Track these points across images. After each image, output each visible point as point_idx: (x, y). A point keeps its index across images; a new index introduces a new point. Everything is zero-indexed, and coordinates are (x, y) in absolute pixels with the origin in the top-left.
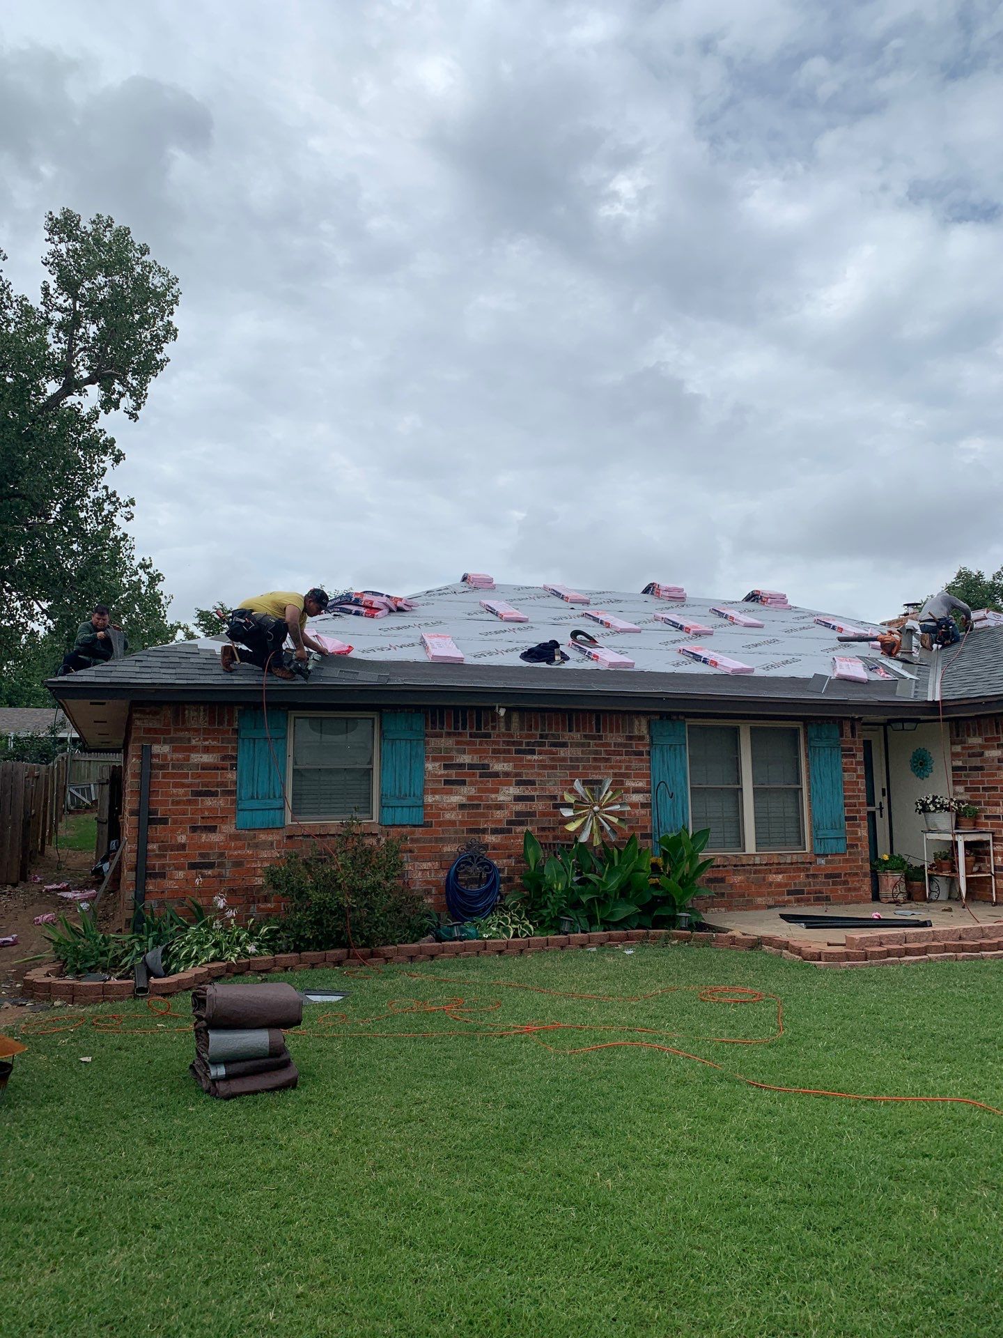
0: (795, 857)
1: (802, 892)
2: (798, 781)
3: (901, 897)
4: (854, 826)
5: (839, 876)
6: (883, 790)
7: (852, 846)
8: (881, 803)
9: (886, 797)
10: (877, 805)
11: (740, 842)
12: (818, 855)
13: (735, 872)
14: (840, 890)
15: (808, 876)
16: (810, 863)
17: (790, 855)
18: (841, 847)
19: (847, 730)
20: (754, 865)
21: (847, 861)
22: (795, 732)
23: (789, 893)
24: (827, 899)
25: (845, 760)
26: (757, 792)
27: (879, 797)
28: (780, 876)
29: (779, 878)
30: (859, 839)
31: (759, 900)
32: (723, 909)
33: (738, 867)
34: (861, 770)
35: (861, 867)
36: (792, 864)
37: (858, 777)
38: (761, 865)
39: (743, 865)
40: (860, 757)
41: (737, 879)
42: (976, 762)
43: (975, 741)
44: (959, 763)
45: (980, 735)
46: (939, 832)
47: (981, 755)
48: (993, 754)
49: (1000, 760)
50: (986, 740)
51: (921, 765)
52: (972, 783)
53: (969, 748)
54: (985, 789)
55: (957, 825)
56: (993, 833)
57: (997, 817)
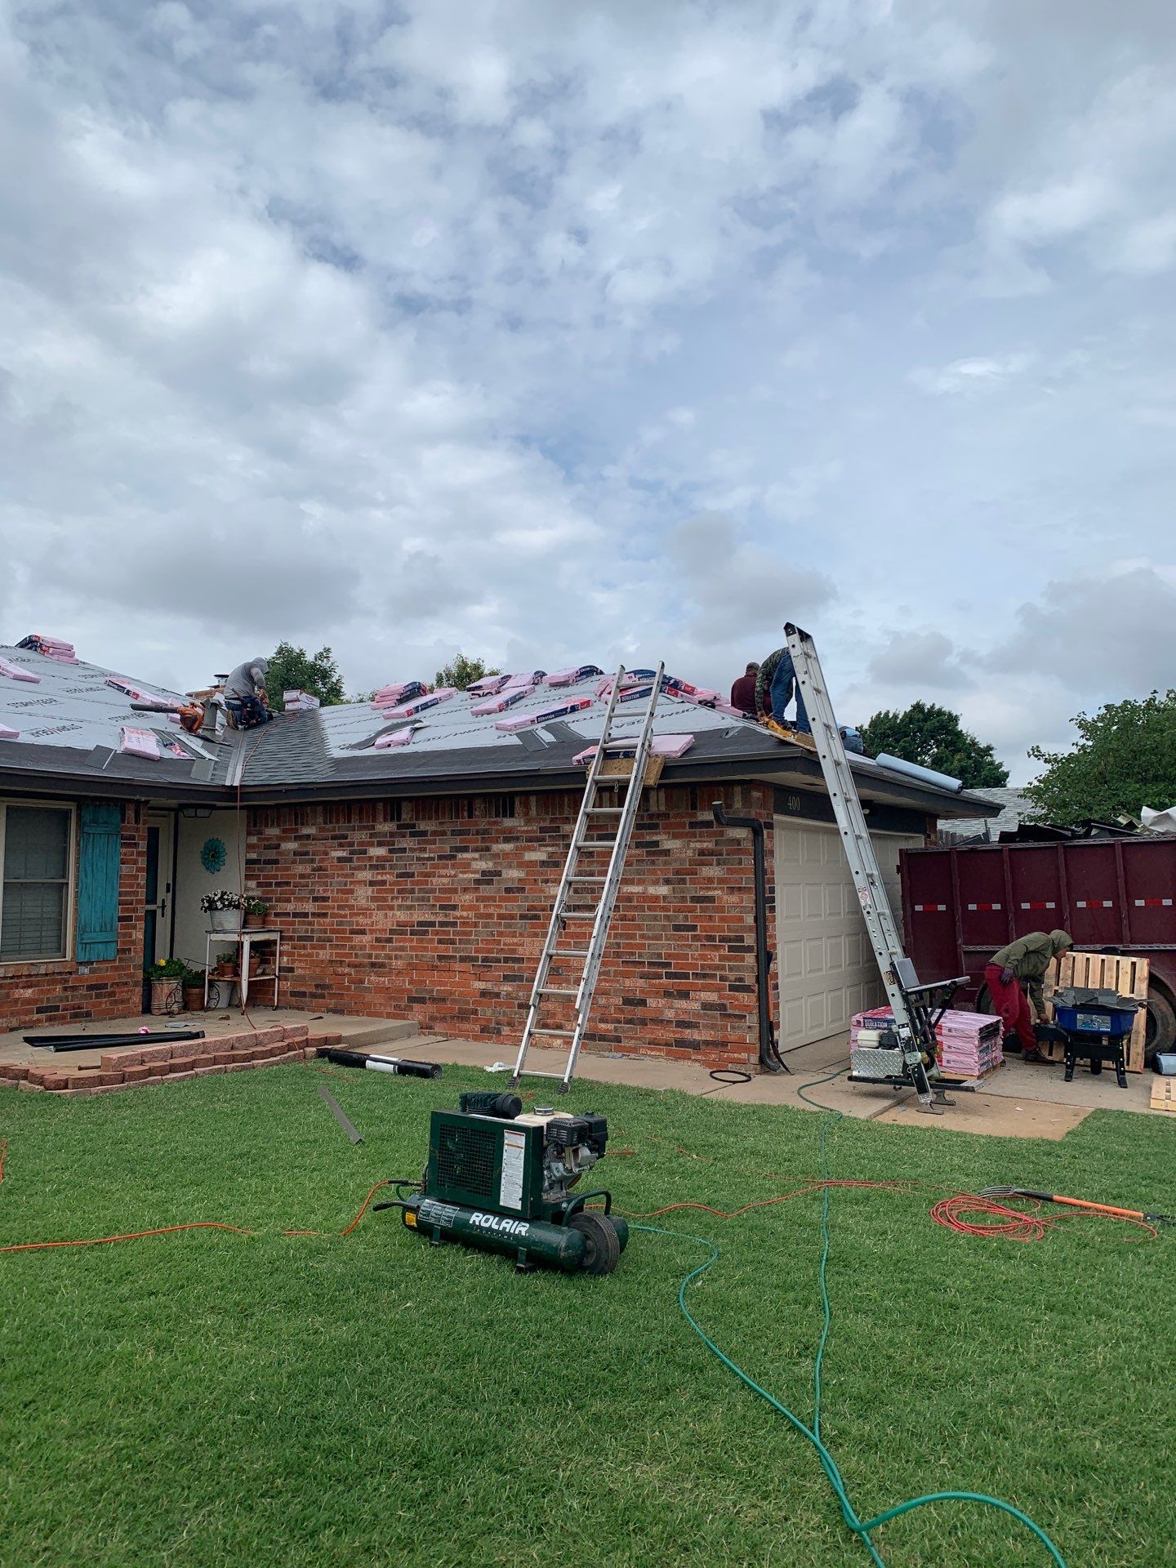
0: (50, 967)
1: (56, 1008)
2: (64, 875)
3: (175, 1008)
4: (128, 926)
5: (104, 986)
6: (168, 885)
7: (123, 951)
8: (163, 900)
9: (170, 894)
10: (159, 903)
12: (81, 964)
14: (104, 1004)
15: (65, 989)
16: (70, 973)
17: (42, 963)
18: (111, 952)
19: (130, 814)
21: (116, 969)
22: (65, 815)
23: (39, 1011)
24: (88, 1014)
25: (124, 850)
26: (8, 887)
27: (162, 894)
28: (30, 991)
29: (28, 993)
30: (133, 943)
34: (142, 862)
35: (132, 976)
36: (46, 975)
37: (138, 870)
40: (143, 846)
42: (271, 855)
43: (273, 831)
44: (254, 856)
45: (279, 825)
46: (225, 932)
47: (277, 847)
48: (291, 846)
49: (295, 854)
50: (284, 831)
51: (213, 857)
52: (265, 877)
53: (268, 839)
54: (278, 884)
55: (245, 923)
56: (281, 932)
57: (287, 914)
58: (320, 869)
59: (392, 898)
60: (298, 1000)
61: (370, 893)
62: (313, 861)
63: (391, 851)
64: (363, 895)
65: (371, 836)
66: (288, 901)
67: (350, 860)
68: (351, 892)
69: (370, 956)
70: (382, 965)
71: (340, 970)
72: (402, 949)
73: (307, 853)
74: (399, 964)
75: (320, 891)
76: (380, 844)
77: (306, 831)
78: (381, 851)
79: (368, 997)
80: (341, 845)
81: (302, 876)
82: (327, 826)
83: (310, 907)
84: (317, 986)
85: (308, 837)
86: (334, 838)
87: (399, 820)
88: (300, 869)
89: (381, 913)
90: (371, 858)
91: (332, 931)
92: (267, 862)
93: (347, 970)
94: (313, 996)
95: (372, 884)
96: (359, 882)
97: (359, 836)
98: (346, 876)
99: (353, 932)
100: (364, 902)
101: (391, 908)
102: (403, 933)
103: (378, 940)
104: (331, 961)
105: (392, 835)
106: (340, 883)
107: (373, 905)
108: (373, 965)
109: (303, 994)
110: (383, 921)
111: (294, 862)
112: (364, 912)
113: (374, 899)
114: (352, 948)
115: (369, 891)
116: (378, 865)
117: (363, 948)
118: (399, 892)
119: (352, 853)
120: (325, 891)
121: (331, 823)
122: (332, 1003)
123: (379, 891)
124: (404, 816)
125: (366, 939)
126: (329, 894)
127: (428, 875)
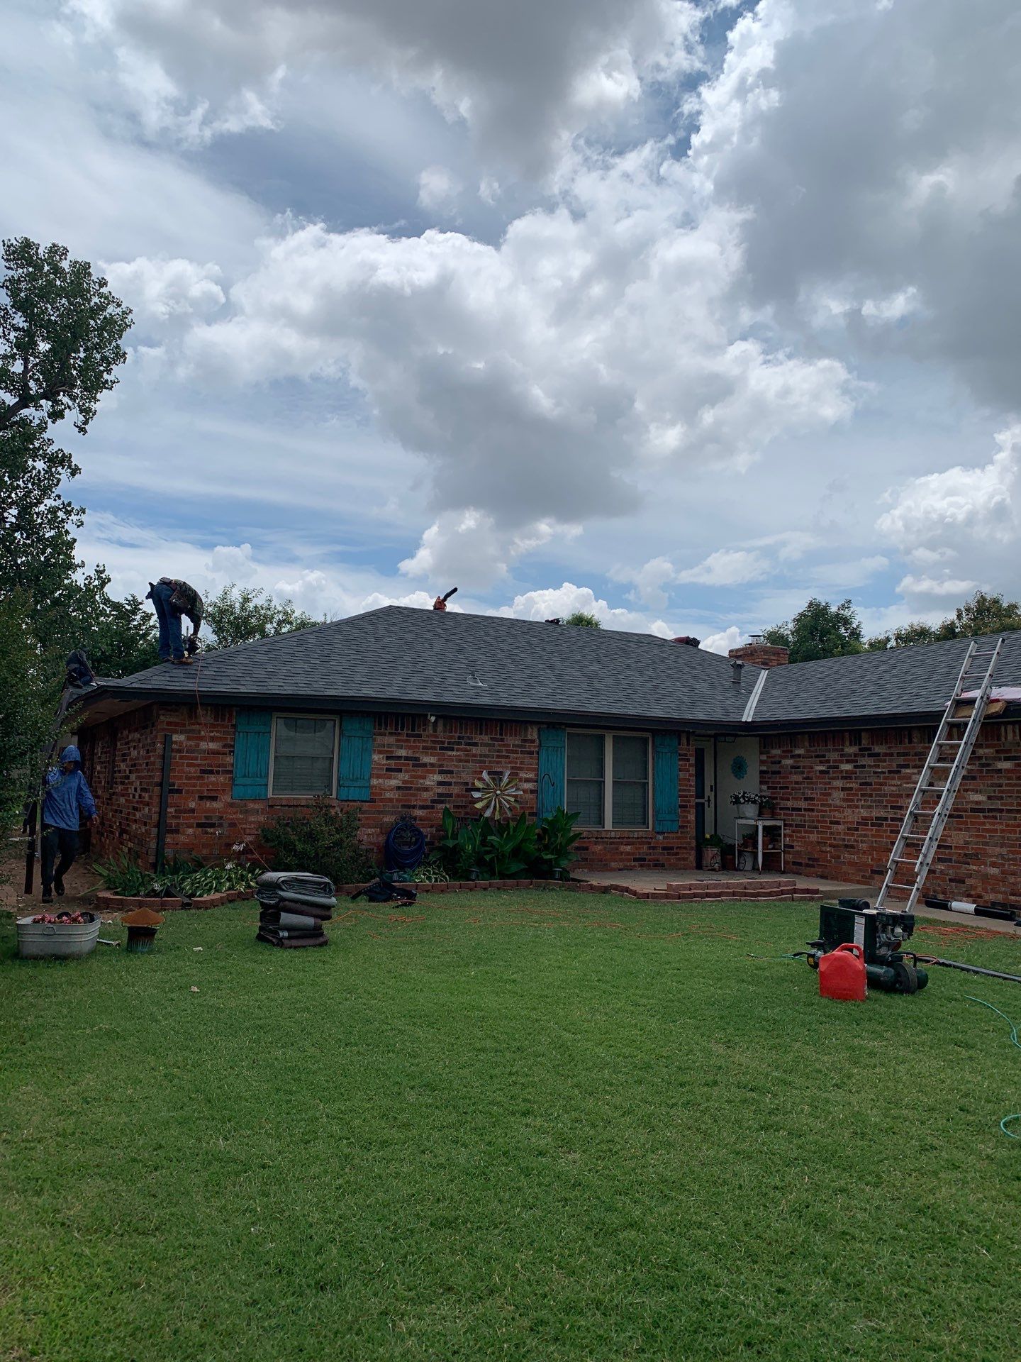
0: (641, 833)
1: (644, 860)
2: (646, 778)
3: (717, 866)
4: (685, 811)
5: (672, 848)
6: (711, 786)
7: (683, 827)
8: (708, 796)
9: (713, 793)
10: (706, 798)
11: (601, 821)
12: (658, 833)
13: (596, 843)
15: (649, 848)
16: (651, 838)
17: (637, 831)
18: (675, 827)
19: (684, 741)
20: (611, 838)
21: (678, 838)
22: (645, 741)
23: (635, 860)
24: (663, 865)
25: (681, 763)
26: (614, 783)
27: (708, 792)
28: (629, 847)
30: (689, 822)
31: (613, 864)
32: (586, 870)
33: (599, 839)
34: (692, 771)
35: (689, 843)
36: (638, 838)
37: (690, 775)
38: (615, 838)
39: (603, 838)
40: (692, 760)
41: (598, 848)
42: (775, 768)
43: (776, 752)
44: (765, 768)
45: (780, 747)
46: (746, 818)
47: (780, 762)
48: (789, 762)
49: (792, 767)
50: (784, 751)
51: (739, 768)
52: (773, 783)
53: (772, 757)
54: (781, 788)
55: (760, 814)
56: (784, 821)
57: (788, 809)
58: (808, 778)
59: (858, 800)
60: (797, 868)
61: (842, 796)
62: (803, 773)
63: (855, 767)
64: (837, 797)
65: (842, 756)
66: (788, 799)
67: (828, 772)
68: (830, 794)
69: (844, 840)
70: (852, 847)
71: (824, 848)
72: (865, 836)
73: (799, 767)
74: (864, 846)
75: (809, 793)
76: (848, 762)
77: (798, 751)
78: (848, 767)
79: (844, 868)
80: (821, 762)
81: (797, 783)
82: (812, 749)
83: (802, 804)
84: (809, 859)
85: (799, 756)
86: (817, 756)
87: (860, 744)
88: (796, 778)
89: (850, 811)
90: (842, 771)
91: (818, 821)
92: (773, 773)
93: (828, 849)
94: (807, 865)
95: (843, 789)
96: (835, 788)
97: (833, 756)
98: (826, 784)
99: (832, 823)
100: (838, 802)
101: (857, 807)
102: (866, 825)
103: (848, 829)
104: (818, 842)
105: (856, 755)
106: (821, 789)
107: (845, 805)
108: (846, 846)
109: (800, 864)
110: (851, 815)
111: (791, 773)
112: (838, 809)
113: (844, 800)
114: (831, 833)
115: (842, 794)
116: (847, 777)
117: (839, 834)
118: (862, 795)
119: (829, 767)
120: (812, 793)
121: (814, 746)
123: (848, 795)
124: (863, 742)
125: (841, 828)
126: (814, 796)
127: (881, 784)
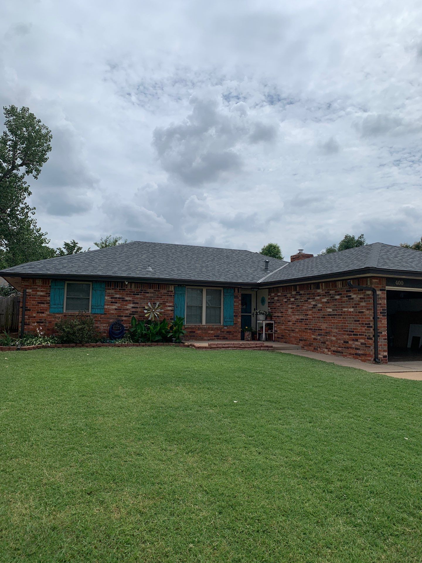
0: (217, 326)
1: (219, 336)
2: (220, 305)
4: (237, 318)
5: (231, 332)
7: (235, 324)
8: (253, 313)
9: (255, 311)
11: (201, 322)
12: (225, 326)
13: (198, 330)
14: (231, 336)
15: (221, 332)
16: (222, 328)
18: (232, 324)
19: (236, 290)
21: (234, 328)
22: (220, 291)
23: (215, 336)
24: (227, 338)
25: (235, 299)
26: (207, 307)
27: (253, 311)
29: (212, 332)
30: (238, 322)
31: (205, 338)
32: (194, 340)
34: (240, 302)
35: (238, 330)
36: (216, 328)
37: (239, 304)
38: (206, 328)
39: (201, 328)
40: (240, 298)
41: (199, 332)
42: (272, 301)
43: (273, 294)
44: (269, 301)
45: (274, 292)
46: (260, 320)
47: (274, 298)
48: (276, 298)
49: (277, 300)
50: (275, 294)
51: (263, 301)
52: (272, 307)
53: (272, 297)
54: (274, 308)
55: (265, 319)
56: (275, 321)
57: (276, 316)
58: (281, 304)
59: (295, 312)
60: (278, 340)
62: (280, 302)
63: (295, 299)
65: (291, 295)
66: (276, 313)
67: (287, 302)
68: (287, 310)
69: (291, 328)
70: (294, 330)
72: (297, 326)
73: (279, 300)
74: (297, 330)
76: (293, 297)
77: (279, 294)
78: (292, 299)
79: (291, 339)
80: (285, 298)
81: (278, 306)
82: (283, 293)
83: (280, 315)
84: (282, 336)
85: (279, 296)
86: (284, 296)
88: (278, 304)
89: (293, 316)
90: (291, 301)
91: (285, 321)
92: (272, 303)
93: (287, 332)
94: (281, 338)
95: (292, 308)
96: (289, 308)
97: (289, 295)
99: (288, 321)
100: (290, 313)
101: (295, 315)
102: (298, 322)
103: (293, 324)
104: (284, 329)
105: (295, 295)
106: (285, 308)
107: (292, 314)
108: (292, 330)
109: (279, 338)
110: (294, 318)
111: (277, 303)
112: (290, 316)
113: (292, 312)
114: (288, 325)
115: (291, 310)
116: (293, 303)
117: (290, 326)
118: (297, 311)
119: (287, 300)
120: (283, 310)
122: (284, 340)
123: (293, 310)
124: (297, 290)
125: (291, 323)
126: (283, 311)
127: (302, 306)
